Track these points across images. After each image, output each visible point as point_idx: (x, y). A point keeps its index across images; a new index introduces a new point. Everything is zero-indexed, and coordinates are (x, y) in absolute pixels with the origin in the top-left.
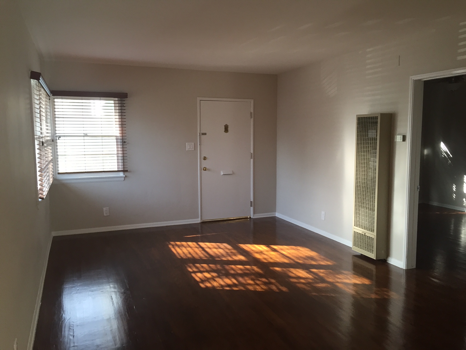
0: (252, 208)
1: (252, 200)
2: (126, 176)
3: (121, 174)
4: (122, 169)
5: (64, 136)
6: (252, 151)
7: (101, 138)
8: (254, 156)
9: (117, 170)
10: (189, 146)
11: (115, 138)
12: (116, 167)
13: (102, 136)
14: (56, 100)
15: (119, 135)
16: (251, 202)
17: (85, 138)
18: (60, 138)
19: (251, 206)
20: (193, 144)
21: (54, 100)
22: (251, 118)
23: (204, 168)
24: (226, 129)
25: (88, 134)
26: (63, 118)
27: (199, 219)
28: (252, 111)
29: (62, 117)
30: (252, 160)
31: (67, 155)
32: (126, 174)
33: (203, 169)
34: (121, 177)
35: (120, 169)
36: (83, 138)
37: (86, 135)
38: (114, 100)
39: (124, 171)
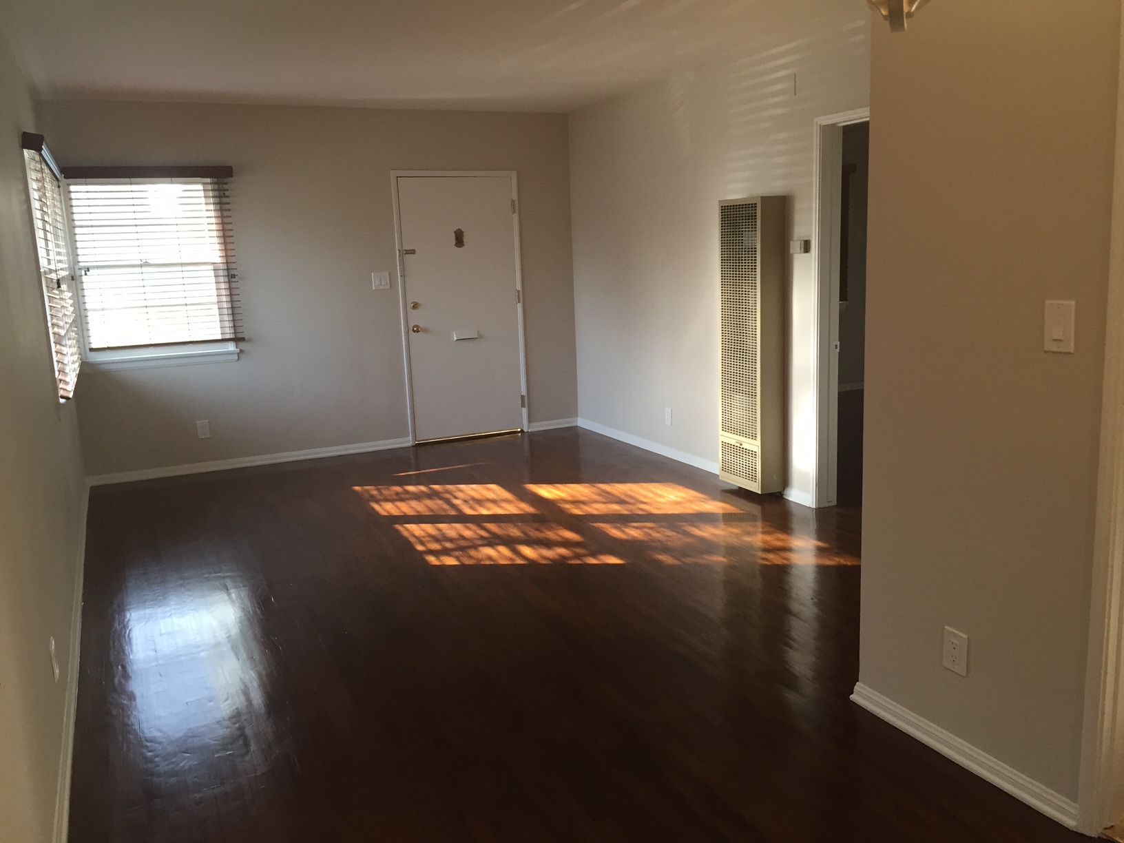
0: (525, 410)
1: (524, 393)
2: (241, 351)
3: (231, 347)
4: (232, 336)
5: (98, 267)
6: (519, 287)
7: (179, 268)
8: (523, 297)
9: (219, 337)
10: (377, 281)
11: (211, 267)
12: (219, 331)
13: (182, 264)
14: (72, 188)
15: (219, 260)
16: (523, 397)
17: (145, 269)
18: (89, 271)
19: (523, 406)
20: (387, 274)
21: (69, 188)
22: (514, 212)
23: (414, 327)
24: (459, 239)
25: (151, 262)
26: (92, 226)
27: (410, 437)
28: (515, 197)
29: (90, 225)
30: (520, 307)
31: (106, 309)
32: (242, 345)
33: (413, 330)
34: (231, 353)
35: (228, 336)
36: (138, 270)
37: (146, 264)
38: (204, 184)
39: (237, 340)
